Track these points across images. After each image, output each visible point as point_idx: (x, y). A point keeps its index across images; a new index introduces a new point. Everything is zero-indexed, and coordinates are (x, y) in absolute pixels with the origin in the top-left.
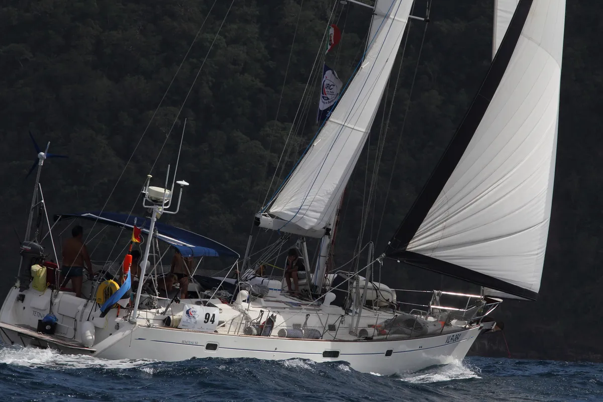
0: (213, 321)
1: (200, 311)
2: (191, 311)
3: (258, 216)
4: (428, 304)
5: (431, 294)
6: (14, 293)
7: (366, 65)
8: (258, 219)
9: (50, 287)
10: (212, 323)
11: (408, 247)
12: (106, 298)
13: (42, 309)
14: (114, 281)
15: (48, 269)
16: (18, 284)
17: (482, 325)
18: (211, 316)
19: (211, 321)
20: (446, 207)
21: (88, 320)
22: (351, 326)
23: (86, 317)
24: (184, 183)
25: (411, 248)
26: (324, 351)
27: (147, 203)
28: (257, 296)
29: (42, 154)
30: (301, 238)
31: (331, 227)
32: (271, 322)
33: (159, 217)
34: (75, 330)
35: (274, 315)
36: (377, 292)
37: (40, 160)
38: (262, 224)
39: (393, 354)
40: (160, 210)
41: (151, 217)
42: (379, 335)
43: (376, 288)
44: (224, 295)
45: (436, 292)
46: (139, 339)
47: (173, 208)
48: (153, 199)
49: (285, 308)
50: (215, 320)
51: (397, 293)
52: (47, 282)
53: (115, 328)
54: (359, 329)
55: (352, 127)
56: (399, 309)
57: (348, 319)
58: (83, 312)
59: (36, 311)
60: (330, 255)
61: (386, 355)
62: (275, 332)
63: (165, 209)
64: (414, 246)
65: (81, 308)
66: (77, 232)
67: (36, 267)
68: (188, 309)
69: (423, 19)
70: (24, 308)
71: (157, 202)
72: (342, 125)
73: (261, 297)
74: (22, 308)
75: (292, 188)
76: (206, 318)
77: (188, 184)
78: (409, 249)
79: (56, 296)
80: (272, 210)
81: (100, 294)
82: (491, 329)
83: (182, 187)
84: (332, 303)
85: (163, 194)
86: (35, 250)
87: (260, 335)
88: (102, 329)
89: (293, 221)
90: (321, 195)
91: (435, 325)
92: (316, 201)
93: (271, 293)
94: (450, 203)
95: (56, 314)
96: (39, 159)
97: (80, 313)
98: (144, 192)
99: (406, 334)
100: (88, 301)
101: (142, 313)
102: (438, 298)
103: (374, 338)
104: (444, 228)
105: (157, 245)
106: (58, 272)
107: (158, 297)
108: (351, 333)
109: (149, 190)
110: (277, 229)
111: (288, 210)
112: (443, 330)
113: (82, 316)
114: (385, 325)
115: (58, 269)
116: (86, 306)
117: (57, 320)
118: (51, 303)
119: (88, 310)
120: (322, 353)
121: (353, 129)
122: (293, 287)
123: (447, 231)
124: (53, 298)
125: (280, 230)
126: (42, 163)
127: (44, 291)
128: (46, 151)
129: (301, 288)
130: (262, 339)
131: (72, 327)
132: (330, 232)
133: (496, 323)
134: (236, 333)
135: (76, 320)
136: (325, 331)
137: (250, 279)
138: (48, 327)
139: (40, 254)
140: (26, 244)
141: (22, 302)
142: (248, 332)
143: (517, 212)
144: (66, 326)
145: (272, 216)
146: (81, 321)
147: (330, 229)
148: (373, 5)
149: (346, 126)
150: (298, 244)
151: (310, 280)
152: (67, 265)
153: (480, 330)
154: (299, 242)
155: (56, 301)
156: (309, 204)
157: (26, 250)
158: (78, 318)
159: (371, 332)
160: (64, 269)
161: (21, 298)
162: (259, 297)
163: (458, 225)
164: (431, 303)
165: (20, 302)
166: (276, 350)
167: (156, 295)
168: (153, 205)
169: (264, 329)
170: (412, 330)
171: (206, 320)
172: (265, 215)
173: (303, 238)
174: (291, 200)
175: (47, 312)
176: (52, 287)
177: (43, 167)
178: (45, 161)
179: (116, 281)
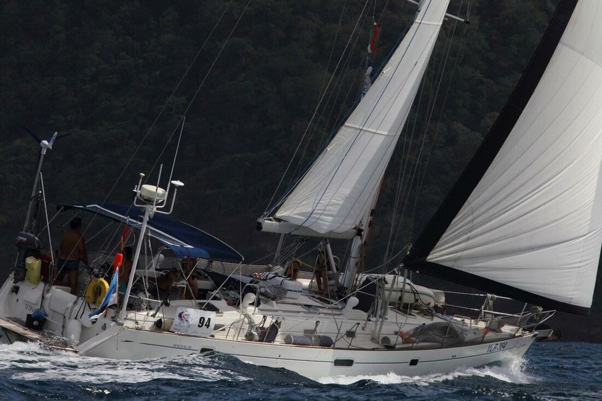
0: (208, 326)
1: (194, 314)
2: (184, 314)
3: (260, 220)
4: (479, 307)
5: (485, 298)
6: (9, 284)
7: (387, 70)
8: (260, 224)
9: (43, 280)
10: (208, 328)
11: (428, 258)
12: (95, 296)
13: (34, 303)
14: (105, 279)
15: (42, 262)
16: (12, 276)
17: (536, 333)
18: (206, 320)
19: (206, 325)
20: (471, 218)
21: (76, 318)
22: (373, 332)
23: (74, 315)
24: (178, 183)
25: (432, 258)
26: (335, 359)
27: (139, 202)
28: (269, 298)
29: (45, 142)
30: (324, 240)
31: (363, 228)
32: (274, 328)
33: (152, 217)
34: (63, 327)
35: (279, 321)
36: (415, 295)
37: (43, 149)
38: (265, 229)
39: (419, 363)
40: (152, 210)
41: (144, 216)
42: (403, 343)
43: (415, 292)
44: (233, 296)
45: (489, 295)
46: (126, 341)
47: (167, 209)
48: (145, 198)
49: (299, 312)
50: (210, 324)
51: (446, 295)
52: (41, 275)
53: (102, 329)
54: (382, 336)
55: (374, 131)
56: (445, 313)
57: (371, 326)
58: (72, 310)
59: (28, 305)
60: (361, 256)
61: (410, 365)
62: (279, 339)
63: (158, 209)
64: (434, 257)
65: (70, 305)
66: (76, 225)
67: (30, 260)
68: (181, 312)
69: (463, 20)
70: (18, 300)
71: (149, 201)
72: (359, 129)
73: (273, 299)
74: (16, 300)
75: (302, 192)
76: (200, 322)
77: (182, 184)
78: (429, 259)
79: (48, 291)
80: (278, 215)
81: (89, 292)
82: (547, 337)
83: (176, 187)
84: (354, 308)
85: (155, 194)
86: (30, 241)
87: (262, 341)
88: (89, 328)
89: (306, 225)
90: (337, 199)
91: (475, 333)
92: (332, 206)
93: (289, 294)
94: (476, 214)
95: (47, 310)
96: (41, 148)
97: (69, 309)
98: (135, 191)
99: (437, 342)
100: (78, 299)
101: (131, 315)
102: (491, 302)
103: (397, 347)
104: (468, 239)
105: (150, 244)
106: (51, 265)
107: (148, 299)
108: (373, 340)
109: (141, 189)
110: (287, 233)
111: (298, 214)
112: (484, 339)
113: (71, 313)
114: (414, 333)
115: (52, 262)
116: (75, 303)
117: (46, 315)
118: (43, 297)
119: (77, 308)
120: (333, 361)
121: (375, 133)
122: (322, 286)
123: (470, 242)
124: (45, 293)
125: (292, 233)
126: (44, 152)
127: (37, 284)
129: (329, 288)
130: (265, 345)
131: (61, 325)
132: (363, 233)
133: (553, 331)
134: (236, 338)
135: (65, 317)
136: (338, 339)
137: (270, 279)
138: (35, 323)
139: (35, 246)
140: (22, 235)
141: (16, 294)
142: (250, 337)
143: (554, 224)
144: (54, 322)
145: (279, 220)
146: (69, 318)
147: (362, 230)
148: (418, 2)
149: (365, 131)
150: (321, 245)
151: (337, 281)
152: (63, 258)
153: (534, 338)
154: (321, 243)
155: (48, 296)
156: (323, 208)
157: (21, 242)
158: (67, 315)
159: (393, 340)
160: (60, 262)
161: (16, 290)
162: (271, 299)
163: (483, 236)
164: (483, 307)
165: (14, 294)
166: (279, 357)
167: (146, 297)
168: (146, 204)
169: (268, 335)
170: (444, 338)
171: (201, 325)
172: (270, 220)
173: (326, 240)
174: (302, 204)
175: (38, 307)
176: (45, 281)
177: (45, 156)
178: (48, 149)
179: (106, 279)
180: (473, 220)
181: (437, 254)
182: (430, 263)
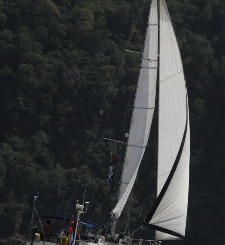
6: (29, 243)
8: (111, 214)
9: (42, 240)
12: (64, 242)
15: (41, 234)
16: (31, 240)
24: (88, 202)
27: (77, 210)
29: (35, 197)
33: (80, 214)
40: (81, 212)
41: (78, 214)
45: (141, 240)
47: (84, 211)
48: (79, 208)
52: (41, 238)
64: (151, 222)
67: (37, 234)
79: (45, 243)
80: (113, 211)
81: (61, 241)
83: (87, 204)
84: (121, 243)
85: (82, 207)
86: (36, 228)
98: (76, 206)
102: (141, 242)
104: (160, 216)
109: (78, 206)
111: (117, 211)
115: (44, 234)
126: (35, 200)
128: (37, 196)
157: (33, 228)
161: (32, 244)
164: (139, 244)
168: (79, 210)
176: (43, 240)
177: (36, 201)
178: (36, 199)
179: (66, 236)
180: (161, 209)
181: (152, 221)
182: (150, 224)
